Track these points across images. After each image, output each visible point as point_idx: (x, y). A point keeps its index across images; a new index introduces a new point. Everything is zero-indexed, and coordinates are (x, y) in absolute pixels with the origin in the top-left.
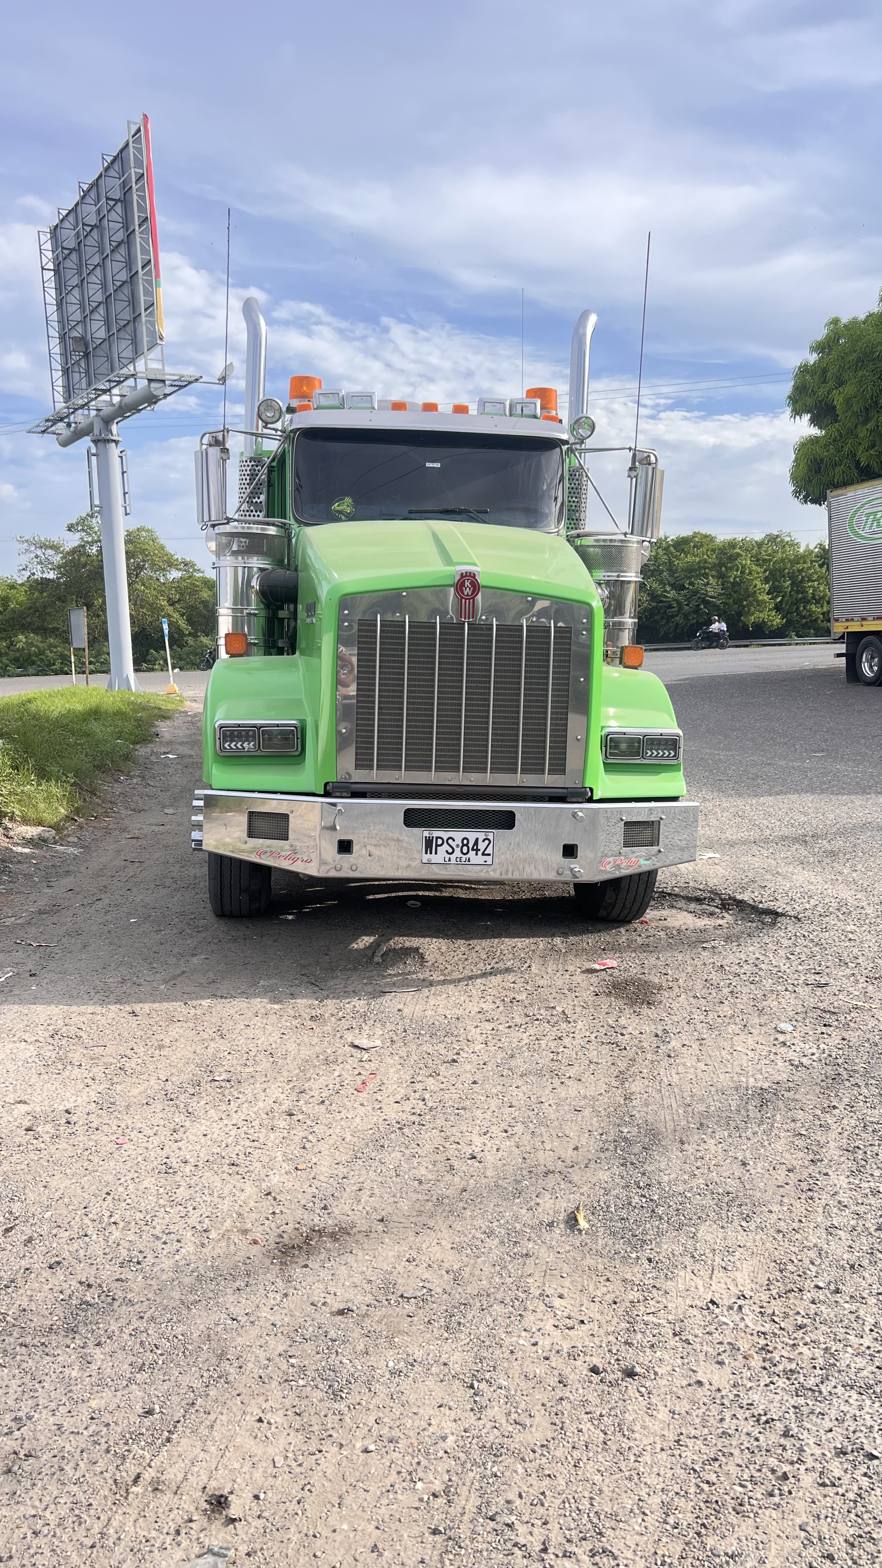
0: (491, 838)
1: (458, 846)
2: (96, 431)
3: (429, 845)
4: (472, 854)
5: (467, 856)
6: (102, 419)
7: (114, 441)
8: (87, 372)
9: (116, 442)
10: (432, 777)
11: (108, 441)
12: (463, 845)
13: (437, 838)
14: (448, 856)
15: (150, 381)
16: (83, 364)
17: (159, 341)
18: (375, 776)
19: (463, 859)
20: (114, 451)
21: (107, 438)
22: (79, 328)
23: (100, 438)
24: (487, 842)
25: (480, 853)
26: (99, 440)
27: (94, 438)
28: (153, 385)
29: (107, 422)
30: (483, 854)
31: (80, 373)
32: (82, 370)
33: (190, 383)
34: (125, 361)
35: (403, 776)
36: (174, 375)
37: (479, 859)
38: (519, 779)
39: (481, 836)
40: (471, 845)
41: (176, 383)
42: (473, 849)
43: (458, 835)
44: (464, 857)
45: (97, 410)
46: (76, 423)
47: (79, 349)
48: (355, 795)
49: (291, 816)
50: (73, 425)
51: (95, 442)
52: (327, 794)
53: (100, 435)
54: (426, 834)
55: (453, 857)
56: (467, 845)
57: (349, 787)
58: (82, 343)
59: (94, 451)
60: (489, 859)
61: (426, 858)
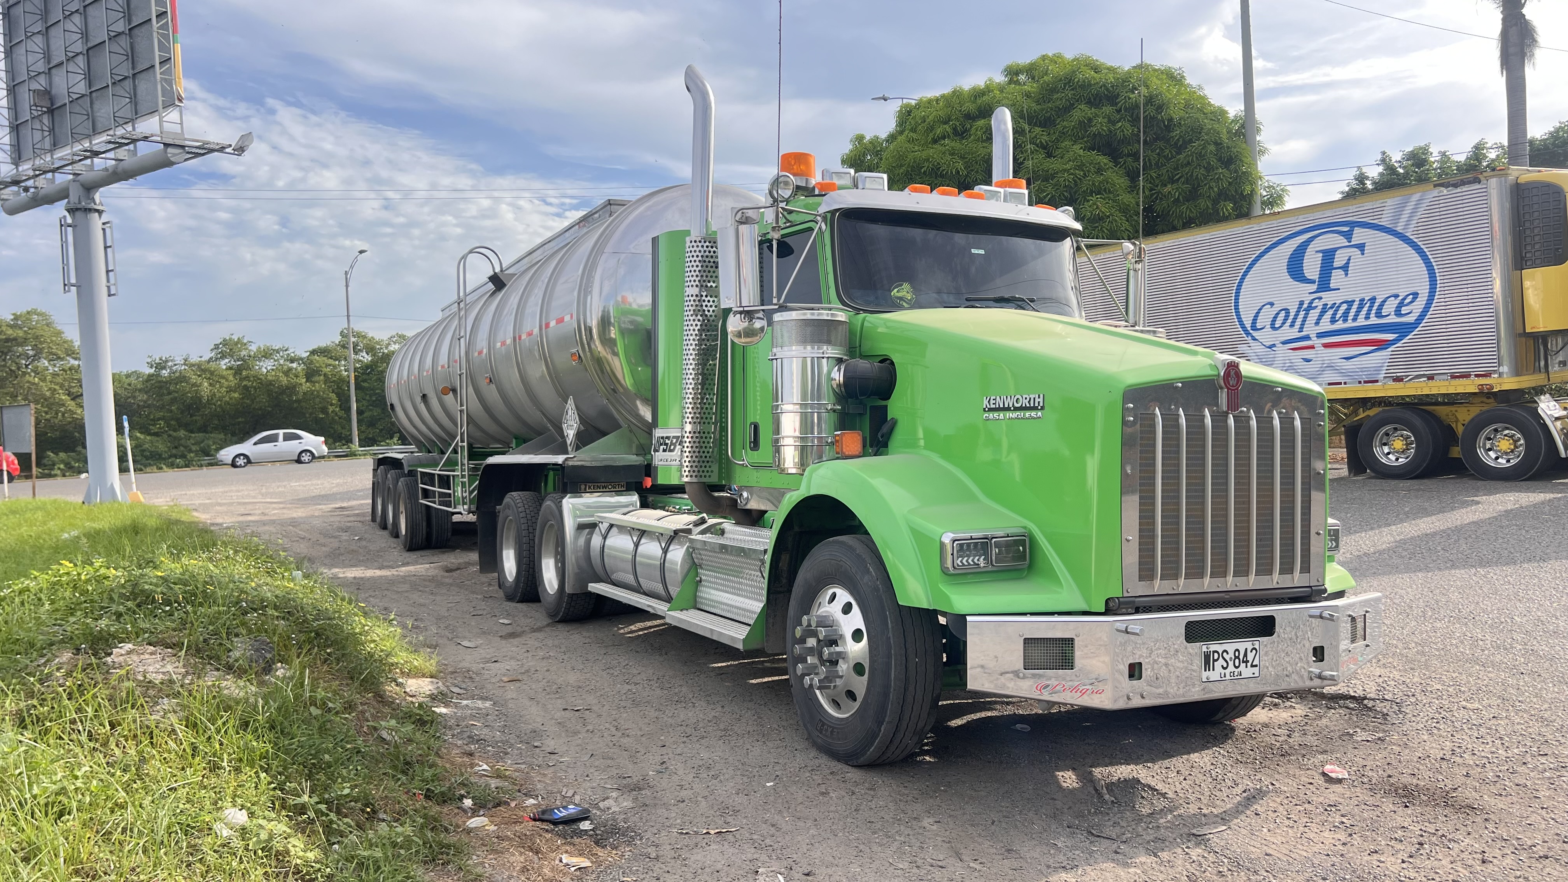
0: (1257, 647)
1: (1231, 659)
2: (74, 197)
3: (1208, 661)
4: (1243, 665)
5: (1239, 670)
6: (82, 185)
7: (97, 211)
8: (52, 130)
9: (100, 212)
10: (1207, 584)
11: (90, 210)
12: (1236, 657)
13: (1214, 652)
14: (1223, 671)
15: (166, 145)
16: (46, 121)
17: (177, 103)
18: (1159, 586)
19: (1236, 674)
20: (96, 222)
21: (89, 206)
22: (42, 80)
23: (79, 206)
24: (1254, 651)
25: (1249, 665)
26: (77, 209)
27: (72, 206)
28: (170, 150)
29: (90, 188)
30: (1252, 666)
31: (43, 130)
32: (45, 128)
33: (212, 151)
34: (121, 121)
35: (1183, 585)
36: (197, 141)
37: (1246, 671)
38: (1276, 580)
39: (1249, 646)
40: (1241, 657)
41: (194, 150)
42: (1243, 662)
43: (1230, 646)
44: (1236, 670)
45: (74, 174)
46: (36, 188)
47: (42, 104)
48: (1137, 611)
49: (1076, 639)
50: (32, 190)
51: (70, 211)
52: (1108, 612)
53: (80, 203)
54: (1204, 649)
55: (1227, 671)
56: (1238, 658)
57: (1134, 602)
58: (47, 97)
59: (69, 220)
60: (1256, 670)
61: (1205, 675)
